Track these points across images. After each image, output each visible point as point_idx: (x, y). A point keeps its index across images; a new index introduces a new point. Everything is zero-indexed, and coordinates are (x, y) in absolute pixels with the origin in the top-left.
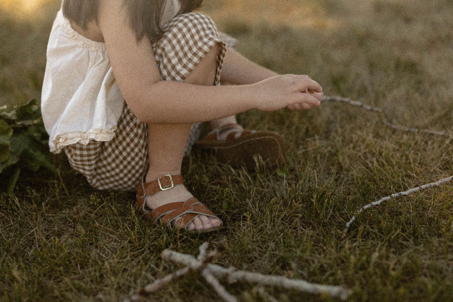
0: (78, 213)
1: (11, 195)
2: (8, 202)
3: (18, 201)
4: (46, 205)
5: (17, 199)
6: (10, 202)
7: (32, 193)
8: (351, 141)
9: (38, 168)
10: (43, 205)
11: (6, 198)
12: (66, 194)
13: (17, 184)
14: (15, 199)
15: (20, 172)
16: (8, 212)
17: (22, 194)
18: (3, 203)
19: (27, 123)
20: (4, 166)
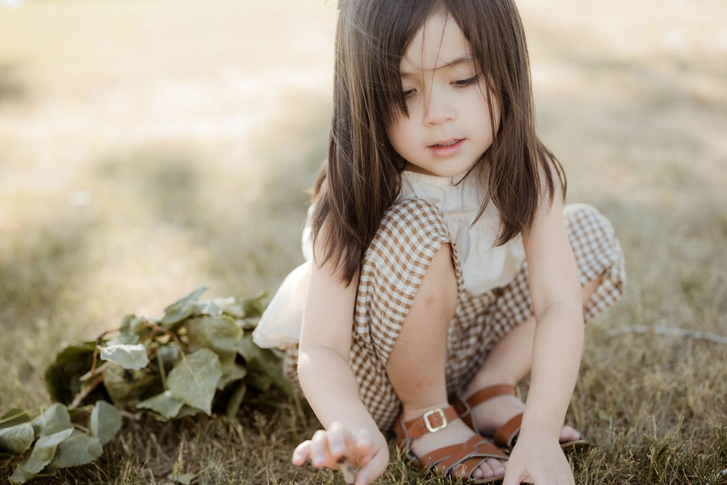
1: (233, 422)
3: (240, 430)
4: (279, 439)
5: (240, 427)
6: (231, 431)
7: (260, 420)
9: (268, 387)
11: (226, 424)
12: (302, 426)
14: (237, 426)
16: (227, 444)
18: (222, 431)
20: (227, 381)
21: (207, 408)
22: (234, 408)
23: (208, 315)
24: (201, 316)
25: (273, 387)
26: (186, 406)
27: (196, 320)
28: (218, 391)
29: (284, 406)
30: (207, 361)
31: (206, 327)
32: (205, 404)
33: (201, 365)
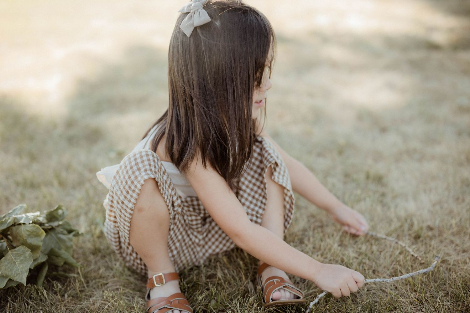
0: (94, 304)
1: (40, 288)
2: (38, 293)
3: (46, 293)
4: (69, 297)
5: (45, 291)
6: (40, 294)
7: (57, 287)
8: (320, 249)
9: (62, 263)
10: (66, 296)
11: (37, 290)
12: (84, 287)
13: (46, 277)
14: (43, 291)
15: (48, 268)
16: (37, 302)
17: (49, 287)
18: (34, 294)
19: (55, 224)
20: (36, 263)
21: (24, 281)
22: (42, 280)
23: (24, 224)
24: (20, 224)
25: (66, 263)
26: (10, 280)
27: (16, 226)
28: (30, 270)
29: (72, 275)
30: (24, 253)
31: (23, 231)
32: (23, 279)
33: (20, 255)
